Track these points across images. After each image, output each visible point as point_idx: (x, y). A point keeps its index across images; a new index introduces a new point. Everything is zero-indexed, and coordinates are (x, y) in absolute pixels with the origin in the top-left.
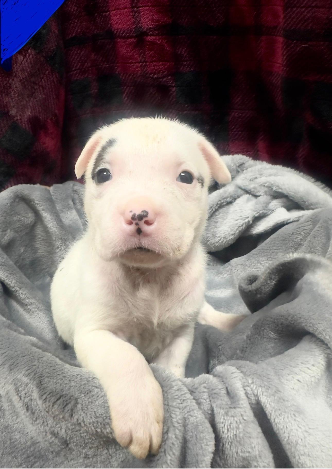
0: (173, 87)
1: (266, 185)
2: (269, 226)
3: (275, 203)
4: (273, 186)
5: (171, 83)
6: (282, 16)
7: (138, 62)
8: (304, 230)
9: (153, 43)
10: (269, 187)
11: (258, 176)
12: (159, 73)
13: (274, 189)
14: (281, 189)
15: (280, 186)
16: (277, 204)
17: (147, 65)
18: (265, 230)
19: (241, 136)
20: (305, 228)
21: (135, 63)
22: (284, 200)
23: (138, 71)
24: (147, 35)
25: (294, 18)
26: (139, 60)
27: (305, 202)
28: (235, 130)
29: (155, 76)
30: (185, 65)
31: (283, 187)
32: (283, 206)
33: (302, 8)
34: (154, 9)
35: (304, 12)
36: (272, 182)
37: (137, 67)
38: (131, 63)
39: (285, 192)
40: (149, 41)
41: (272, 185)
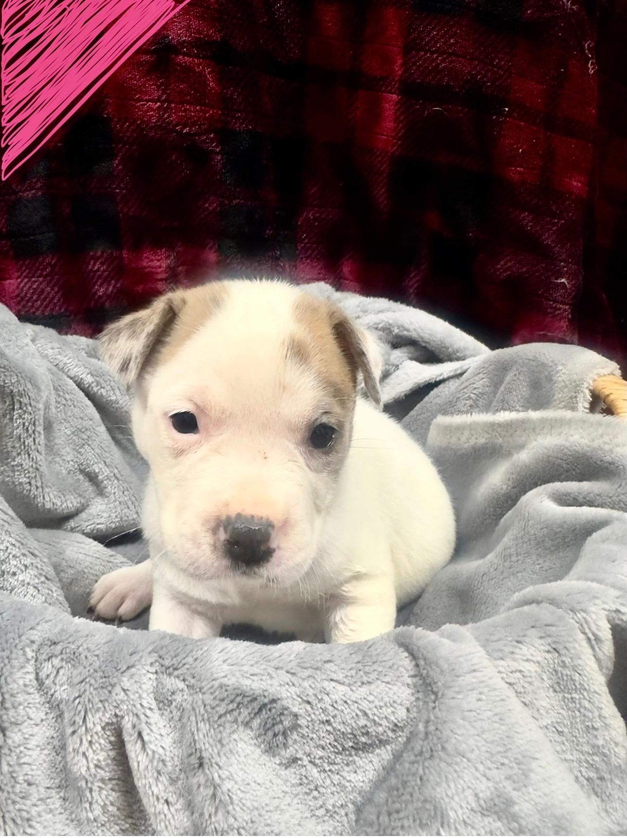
0: (218, 154)
1: (381, 326)
2: (403, 389)
3: (398, 355)
4: (393, 327)
5: (214, 147)
6: (399, 62)
7: (152, 101)
8: (475, 389)
9: (188, 69)
10: (383, 329)
11: (361, 314)
12: (194, 124)
13: (396, 331)
14: (408, 330)
15: (406, 326)
16: (401, 355)
17: (172, 109)
18: (394, 398)
19: (316, 252)
20: (475, 386)
21: (148, 101)
22: (412, 349)
23: (152, 116)
24: (178, 52)
25: (420, 66)
26: (156, 95)
27: (448, 348)
28: (306, 241)
29: (186, 130)
30: (239, 118)
31: (411, 328)
32: (411, 359)
33: (433, 53)
34: (193, 11)
35: (437, 58)
36: (391, 322)
37: (150, 109)
38: (139, 100)
39: (414, 335)
40: (180, 65)
41: (390, 325)
